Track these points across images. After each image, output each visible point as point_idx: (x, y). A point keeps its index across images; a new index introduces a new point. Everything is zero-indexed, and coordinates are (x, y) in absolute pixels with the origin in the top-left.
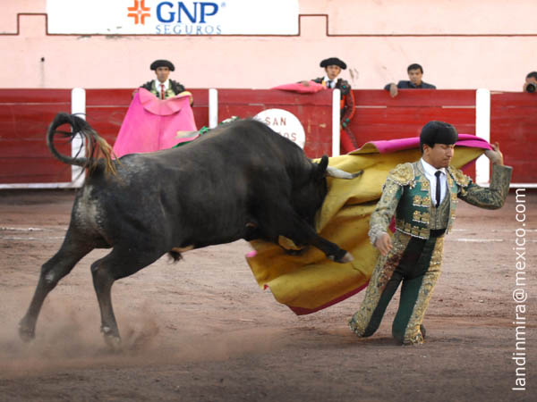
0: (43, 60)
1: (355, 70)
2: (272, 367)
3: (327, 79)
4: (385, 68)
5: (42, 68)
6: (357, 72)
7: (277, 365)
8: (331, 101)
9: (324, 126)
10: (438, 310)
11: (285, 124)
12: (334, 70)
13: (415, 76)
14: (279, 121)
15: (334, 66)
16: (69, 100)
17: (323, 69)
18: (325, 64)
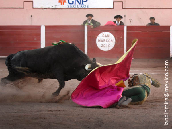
0: (32, 16)
1: (131, 19)
2: (106, 115)
3: (117, 22)
4: (141, 19)
5: (31, 19)
6: (132, 20)
7: (107, 114)
8: (124, 29)
9: (121, 37)
10: (158, 96)
11: (109, 37)
12: (119, 19)
13: (152, 21)
14: (107, 36)
15: (118, 18)
16: (40, 29)
17: (115, 19)
18: (116, 17)
